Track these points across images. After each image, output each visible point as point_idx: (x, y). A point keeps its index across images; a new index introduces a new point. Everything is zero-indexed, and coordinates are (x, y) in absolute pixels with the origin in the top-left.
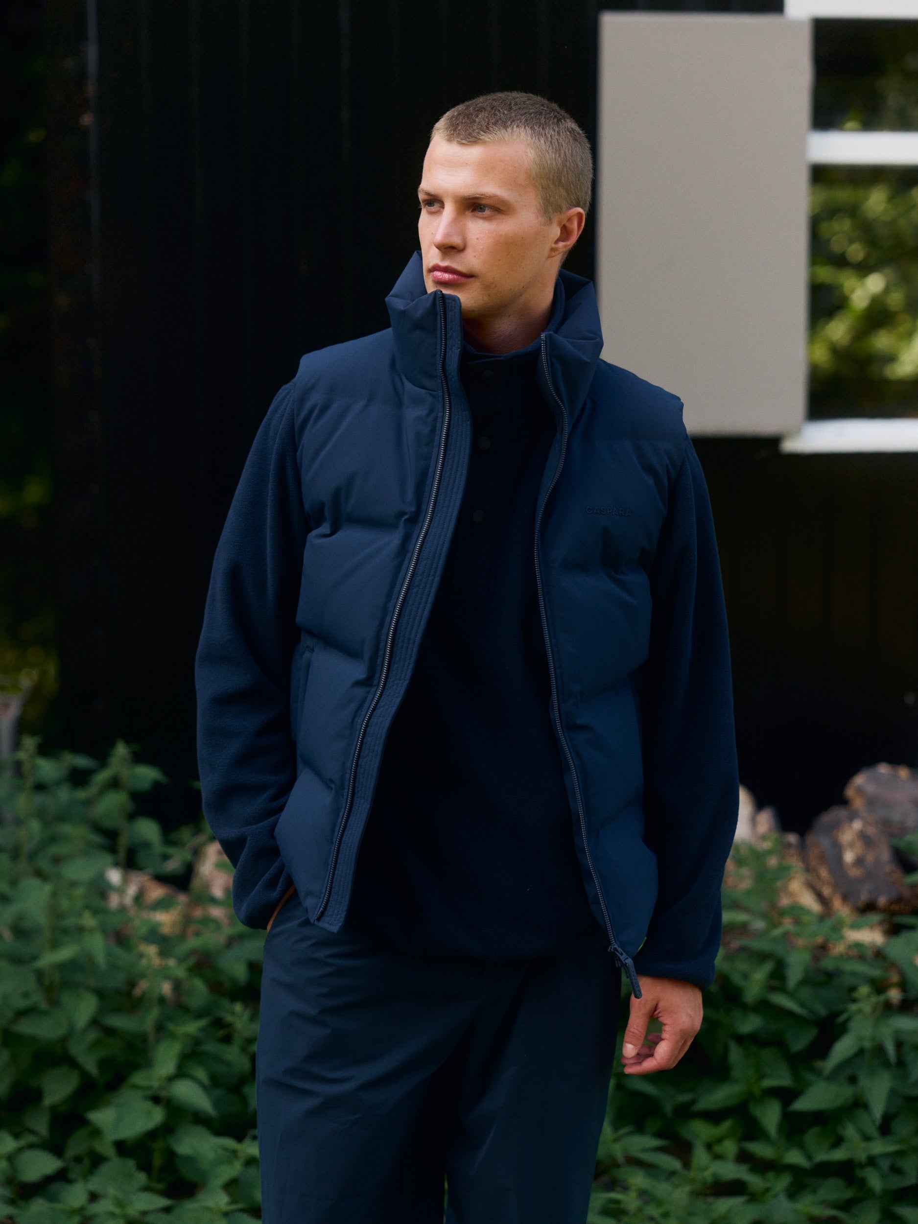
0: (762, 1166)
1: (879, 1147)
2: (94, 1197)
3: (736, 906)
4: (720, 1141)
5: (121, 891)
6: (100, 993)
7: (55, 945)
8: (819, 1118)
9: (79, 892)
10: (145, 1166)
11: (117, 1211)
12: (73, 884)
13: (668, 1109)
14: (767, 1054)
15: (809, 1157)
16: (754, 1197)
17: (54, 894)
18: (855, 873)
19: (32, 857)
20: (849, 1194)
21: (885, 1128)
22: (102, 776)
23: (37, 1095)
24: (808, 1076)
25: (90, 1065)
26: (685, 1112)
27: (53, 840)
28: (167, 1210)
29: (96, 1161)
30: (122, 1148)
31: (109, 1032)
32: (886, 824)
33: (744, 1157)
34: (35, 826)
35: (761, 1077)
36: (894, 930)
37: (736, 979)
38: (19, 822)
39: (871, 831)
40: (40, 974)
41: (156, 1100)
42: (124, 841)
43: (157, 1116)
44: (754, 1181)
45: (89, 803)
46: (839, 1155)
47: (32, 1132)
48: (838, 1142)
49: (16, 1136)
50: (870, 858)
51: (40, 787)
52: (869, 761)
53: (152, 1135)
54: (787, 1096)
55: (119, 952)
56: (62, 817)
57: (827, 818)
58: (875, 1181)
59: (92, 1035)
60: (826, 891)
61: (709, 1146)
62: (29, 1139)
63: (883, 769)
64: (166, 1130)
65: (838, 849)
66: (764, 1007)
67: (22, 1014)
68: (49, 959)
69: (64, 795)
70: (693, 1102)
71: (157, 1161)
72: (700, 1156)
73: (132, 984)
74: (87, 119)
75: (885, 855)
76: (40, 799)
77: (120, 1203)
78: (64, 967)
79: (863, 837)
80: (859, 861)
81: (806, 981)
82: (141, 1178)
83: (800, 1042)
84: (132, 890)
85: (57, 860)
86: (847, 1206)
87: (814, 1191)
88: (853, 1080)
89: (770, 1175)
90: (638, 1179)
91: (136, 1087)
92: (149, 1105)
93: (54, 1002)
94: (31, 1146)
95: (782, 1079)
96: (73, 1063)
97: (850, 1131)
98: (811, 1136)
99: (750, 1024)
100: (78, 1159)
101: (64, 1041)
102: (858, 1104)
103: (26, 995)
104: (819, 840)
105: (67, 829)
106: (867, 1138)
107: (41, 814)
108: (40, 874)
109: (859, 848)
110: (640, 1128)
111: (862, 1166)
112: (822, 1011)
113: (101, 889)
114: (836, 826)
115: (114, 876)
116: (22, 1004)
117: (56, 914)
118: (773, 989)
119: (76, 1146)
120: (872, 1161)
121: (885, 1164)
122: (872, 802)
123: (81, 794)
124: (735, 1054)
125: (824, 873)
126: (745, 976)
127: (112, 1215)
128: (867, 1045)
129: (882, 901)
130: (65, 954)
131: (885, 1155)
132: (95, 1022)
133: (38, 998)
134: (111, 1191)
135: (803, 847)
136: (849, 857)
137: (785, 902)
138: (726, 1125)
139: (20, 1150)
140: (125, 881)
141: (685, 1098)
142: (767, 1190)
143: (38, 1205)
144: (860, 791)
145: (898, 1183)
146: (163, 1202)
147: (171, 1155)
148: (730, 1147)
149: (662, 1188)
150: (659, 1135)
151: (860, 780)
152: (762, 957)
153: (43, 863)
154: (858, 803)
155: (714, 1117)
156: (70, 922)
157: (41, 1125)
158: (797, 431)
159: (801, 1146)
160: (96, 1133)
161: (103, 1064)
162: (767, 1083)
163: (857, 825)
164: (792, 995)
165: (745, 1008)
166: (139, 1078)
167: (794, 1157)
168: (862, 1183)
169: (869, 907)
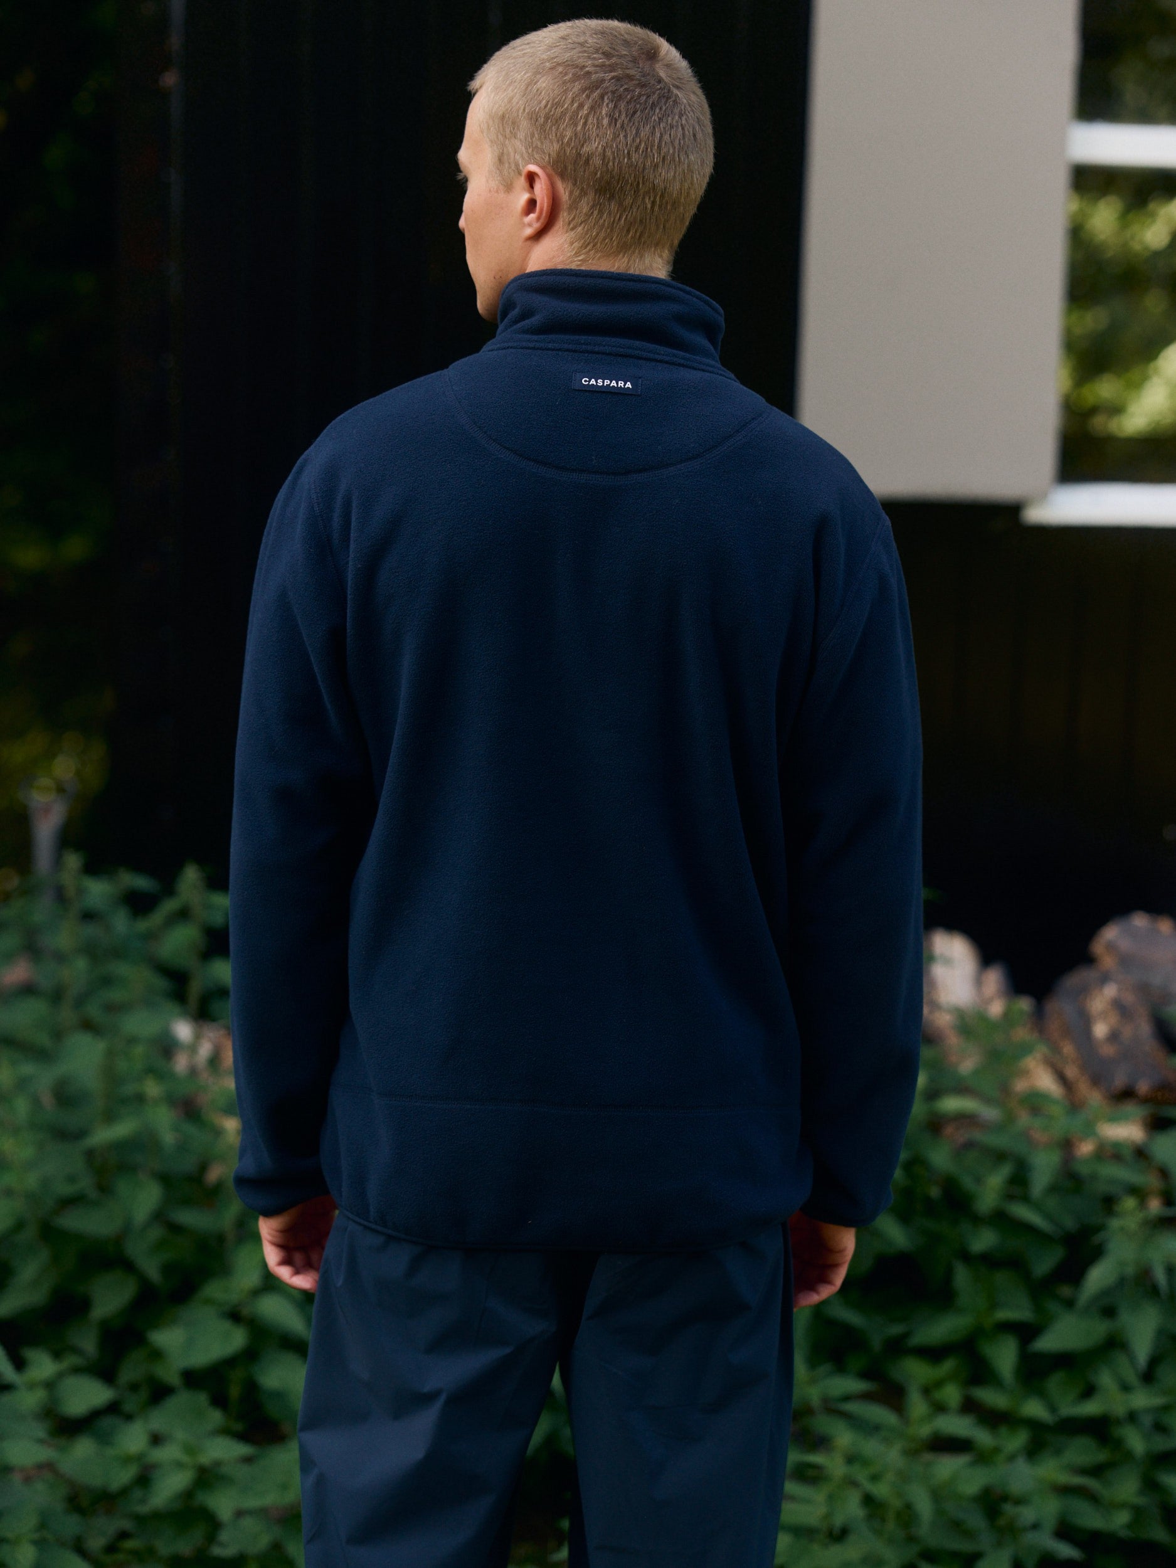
0: (993, 1419)
1: (1142, 1400)
2: (156, 1440)
3: (962, 1089)
4: (939, 1384)
5: (193, 1048)
6: (165, 1179)
7: (110, 1117)
8: (1064, 1361)
9: (139, 1050)
10: (219, 1401)
11: (185, 1458)
12: (132, 1041)
13: (876, 1342)
14: (1002, 1278)
15: (1053, 1409)
16: (983, 1458)
17: (110, 1054)
18: (1108, 1051)
19: (80, 1001)
20: (1102, 1456)
21: (1148, 1377)
22: (169, 906)
23: (82, 1306)
24: (1052, 1306)
25: (151, 1268)
26: (897, 1348)
27: (107, 981)
28: (248, 1460)
29: (159, 1393)
30: (192, 1379)
31: (176, 1229)
32: (1143, 989)
33: (969, 1407)
34: (81, 964)
35: (994, 1305)
36: (1157, 1124)
37: (967, 1182)
38: (61, 958)
39: (1129, 998)
40: (90, 1154)
41: (235, 1316)
42: (195, 988)
43: (237, 1339)
44: (983, 1437)
45: (151, 936)
46: (1091, 1408)
47: (76, 1350)
48: (1089, 1392)
49: (57, 1355)
50: (1127, 1032)
51: (88, 916)
52: (1120, 909)
53: (230, 1362)
54: (1026, 1333)
55: (191, 1129)
56: (118, 953)
57: (1073, 980)
58: (1136, 1442)
59: (156, 1233)
60: (1071, 1072)
61: (926, 1391)
62: (72, 1360)
63: (1140, 921)
64: (250, 1355)
65: (1086, 1021)
66: (1000, 1219)
67: (69, 1203)
68: (104, 1135)
69: (121, 923)
70: (906, 1336)
71: (235, 1391)
72: (917, 1406)
73: (203, 1167)
74: (170, 79)
75: (1145, 1029)
76: (90, 930)
77: (190, 1450)
78: (121, 1146)
79: (1118, 1005)
80: (1114, 1036)
81: (1053, 1189)
82: (216, 1417)
83: (1044, 1263)
84: (205, 1050)
85: (112, 1008)
86: (1097, 1471)
87: (1058, 1452)
88: (1109, 1312)
89: (1003, 1430)
90: (844, 1438)
91: (209, 1301)
92: (227, 1325)
93: (105, 1189)
94: (77, 1370)
95: (1018, 1310)
96: (128, 1266)
97: (1105, 1379)
98: (1055, 1383)
99: (984, 1240)
100: (134, 1387)
101: (119, 1240)
102: (1114, 1344)
103: (71, 1179)
104: (1060, 1006)
105: (122, 969)
106: (1126, 1388)
107: (91, 951)
108: (88, 1026)
109: (1114, 1019)
110: (840, 1367)
111: (1118, 1422)
112: (1070, 1223)
113: (167, 1047)
114: (1084, 991)
115: (183, 1030)
116: (65, 1189)
117: (111, 1076)
118: (1010, 1197)
119: (131, 1370)
120: (1132, 1417)
121: (1147, 1421)
122: (1126, 961)
123: (143, 925)
124: (962, 1277)
125: (1068, 1049)
126: (978, 1180)
127: (179, 1465)
128: (1130, 1270)
129: (1143, 1087)
130: (122, 1129)
131: (1148, 1410)
132: (159, 1216)
133: (86, 1184)
134: (180, 1435)
135: (1039, 1016)
136: (1100, 1030)
137: (1020, 1086)
138: (948, 1365)
139: (60, 1376)
140: (198, 1037)
141: (896, 1329)
142: (997, 1450)
143: (83, 1448)
144: (1111, 947)
145: (1163, 1444)
146: (243, 1449)
147: (252, 1388)
148: (952, 1394)
149: (870, 1447)
150: (865, 1375)
151: (1111, 933)
152: (1000, 1156)
153: (93, 1010)
154: (1108, 962)
155: (933, 1354)
156: (129, 1089)
157: (88, 1343)
158: (1043, 497)
159: (1042, 1394)
160: (157, 1355)
161: (168, 1269)
162: (1003, 1315)
163: (1110, 991)
164: (1037, 1207)
165: (977, 1220)
166: (213, 1290)
167: (1034, 1409)
168: (1117, 1445)
169: (1126, 1095)
